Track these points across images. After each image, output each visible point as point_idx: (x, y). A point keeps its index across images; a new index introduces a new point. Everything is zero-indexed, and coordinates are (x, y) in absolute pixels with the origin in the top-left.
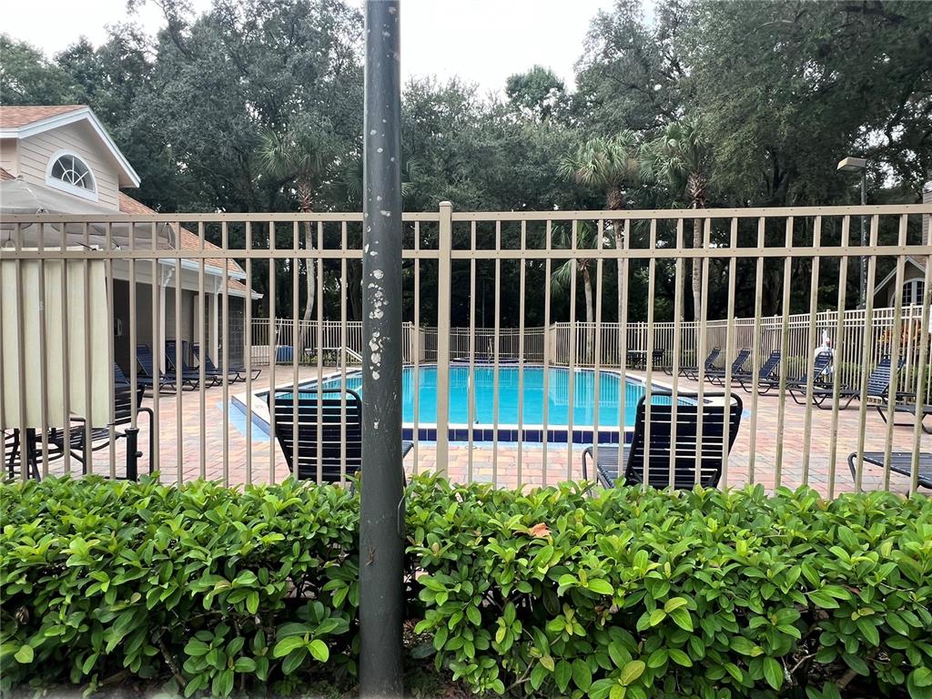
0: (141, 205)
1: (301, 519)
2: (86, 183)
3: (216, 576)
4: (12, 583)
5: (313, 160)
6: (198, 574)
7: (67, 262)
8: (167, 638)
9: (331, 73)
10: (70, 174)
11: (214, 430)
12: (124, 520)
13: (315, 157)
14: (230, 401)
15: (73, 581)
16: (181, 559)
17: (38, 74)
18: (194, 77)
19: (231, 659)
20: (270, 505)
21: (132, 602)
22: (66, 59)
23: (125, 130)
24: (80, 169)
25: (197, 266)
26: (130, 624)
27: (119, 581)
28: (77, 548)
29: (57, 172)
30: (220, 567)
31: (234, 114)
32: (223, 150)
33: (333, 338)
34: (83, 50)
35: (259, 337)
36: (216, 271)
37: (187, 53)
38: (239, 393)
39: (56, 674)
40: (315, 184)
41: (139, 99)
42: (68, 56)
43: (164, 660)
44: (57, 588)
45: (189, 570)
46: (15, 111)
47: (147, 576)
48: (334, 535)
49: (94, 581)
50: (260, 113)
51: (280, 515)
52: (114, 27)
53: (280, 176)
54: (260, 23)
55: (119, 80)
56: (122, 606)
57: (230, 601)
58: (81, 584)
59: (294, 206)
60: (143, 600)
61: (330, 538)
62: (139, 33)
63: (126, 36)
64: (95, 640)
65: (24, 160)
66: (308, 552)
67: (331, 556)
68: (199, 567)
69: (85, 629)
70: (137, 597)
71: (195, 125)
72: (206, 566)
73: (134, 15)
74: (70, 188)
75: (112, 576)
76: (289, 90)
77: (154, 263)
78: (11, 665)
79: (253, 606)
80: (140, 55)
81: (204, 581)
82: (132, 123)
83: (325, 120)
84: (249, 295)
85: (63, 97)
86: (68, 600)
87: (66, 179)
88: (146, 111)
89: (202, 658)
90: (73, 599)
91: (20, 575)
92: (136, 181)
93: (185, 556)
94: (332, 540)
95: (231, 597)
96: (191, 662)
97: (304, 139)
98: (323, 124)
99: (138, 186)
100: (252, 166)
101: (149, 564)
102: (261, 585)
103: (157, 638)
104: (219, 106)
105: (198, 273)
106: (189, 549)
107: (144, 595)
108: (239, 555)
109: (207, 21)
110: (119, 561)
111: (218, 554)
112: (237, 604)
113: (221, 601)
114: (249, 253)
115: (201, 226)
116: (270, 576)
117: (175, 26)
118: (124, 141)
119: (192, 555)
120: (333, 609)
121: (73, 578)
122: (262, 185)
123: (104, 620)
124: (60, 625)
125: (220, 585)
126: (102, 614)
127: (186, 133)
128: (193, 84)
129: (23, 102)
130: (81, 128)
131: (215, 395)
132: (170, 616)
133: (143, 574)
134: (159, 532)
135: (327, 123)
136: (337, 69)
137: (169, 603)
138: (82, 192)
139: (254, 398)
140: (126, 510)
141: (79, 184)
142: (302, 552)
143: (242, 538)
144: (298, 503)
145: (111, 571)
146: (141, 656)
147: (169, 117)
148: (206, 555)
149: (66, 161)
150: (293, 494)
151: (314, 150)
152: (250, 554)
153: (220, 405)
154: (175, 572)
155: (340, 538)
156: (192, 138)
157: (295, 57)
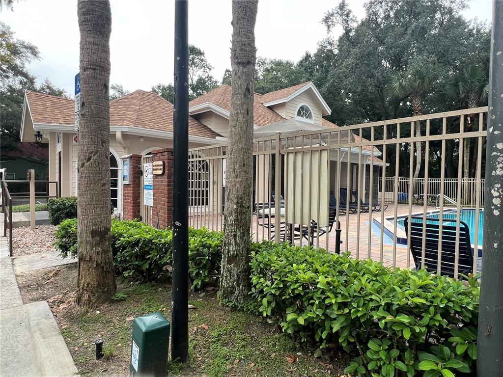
0: (331, 123)
1: (434, 294)
2: (309, 116)
3: (385, 312)
4: (297, 288)
5: (423, 82)
6: (376, 308)
7: (312, 152)
8: (358, 335)
9: (437, 27)
10: (303, 113)
11: (364, 235)
12: (338, 272)
13: (424, 81)
14: (372, 221)
15: (318, 294)
16: (368, 298)
17: (293, 72)
18: (356, 55)
19: (392, 359)
20: (414, 281)
21: (344, 313)
22: (301, 64)
23: (324, 89)
24: (308, 110)
25: (358, 151)
26: (343, 322)
27: (340, 300)
28: (322, 280)
29: (299, 114)
30: (388, 307)
31: (376, 68)
32: (370, 88)
33: (434, 189)
34: (308, 56)
35: (389, 188)
36: (366, 152)
37: (352, 43)
38: (377, 217)
39: (310, 334)
40: (423, 96)
41: (331, 72)
42: (301, 62)
43: (357, 346)
44: (313, 296)
45: (372, 305)
46: (285, 91)
47: (351, 301)
48: (458, 309)
49: (328, 297)
50: (389, 64)
51: (420, 288)
52: (321, 42)
53: (401, 96)
54: (392, 14)
55: (322, 66)
56: (340, 313)
57: (394, 328)
58: (323, 297)
59: (410, 112)
60: (350, 313)
61: (455, 311)
62: (332, 41)
63: (326, 44)
64: (327, 325)
65: (288, 111)
66: (439, 315)
67: (454, 322)
68: (377, 305)
69: (323, 318)
70: (347, 311)
71: (356, 78)
72: (381, 305)
73: (330, 33)
74: (304, 119)
75: (336, 297)
76: (408, 45)
77: (339, 151)
78: (295, 323)
79: (407, 335)
80: (331, 51)
81: (380, 312)
82: (327, 85)
83: (432, 57)
84: (384, 164)
85: (301, 80)
86: (317, 302)
87: (302, 116)
88: (334, 78)
89: (377, 352)
90: (319, 302)
91: (300, 286)
92: (329, 112)
93: (370, 297)
94: (456, 312)
95: (394, 326)
96: (371, 352)
97: (417, 71)
98: (430, 60)
99: (330, 114)
100: (385, 93)
101: (352, 296)
102: (411, 325)
103: (354, 334)
104: (368, 65)
105: (358, 154)
106: (371, 294)
107: (350, 310)
108: (398, 304)
109: (363, 24)
110: (339, 291)
111: (387, 301)
112: (398, 331)
113: (389, 326)
114: (385, 142)
115: (361, 131)
116: (416, 322)
117: (348, 31)
118: (324, 94)
119: (373, 297)
120: (456, 355)
121: (319, 293)
122: (390, 103)
123: (333, 316)
124: (314, 313)
125: (389, 318)
126: (331, 314)
127: (352, 84)
128: (356, 58)
129: (287, 87)
130: (309, 92)
131: (365, 217)
132: (361, 326)
133: (349, 300)
134: (356, 282)
135: (434, 58)
136: (441, 24)
137: (362, 318)
138: (308, 121)
139: (385, 220)
140: (339, 268)
141: (307, 117)
142: (435, 314)
143: (400, 296)
144: (432, 284)
145: (336, 295)
146: (346, 339)
147: (344, 78)
148: (381, 300)
149: (302, 108)
150: (428, 278)
151: (424, 76)
152: (404, 306)
153: (367, 223)
154: (364, 304)
155: (462, 312)
156: (355, 85)
157: (413, 26)
